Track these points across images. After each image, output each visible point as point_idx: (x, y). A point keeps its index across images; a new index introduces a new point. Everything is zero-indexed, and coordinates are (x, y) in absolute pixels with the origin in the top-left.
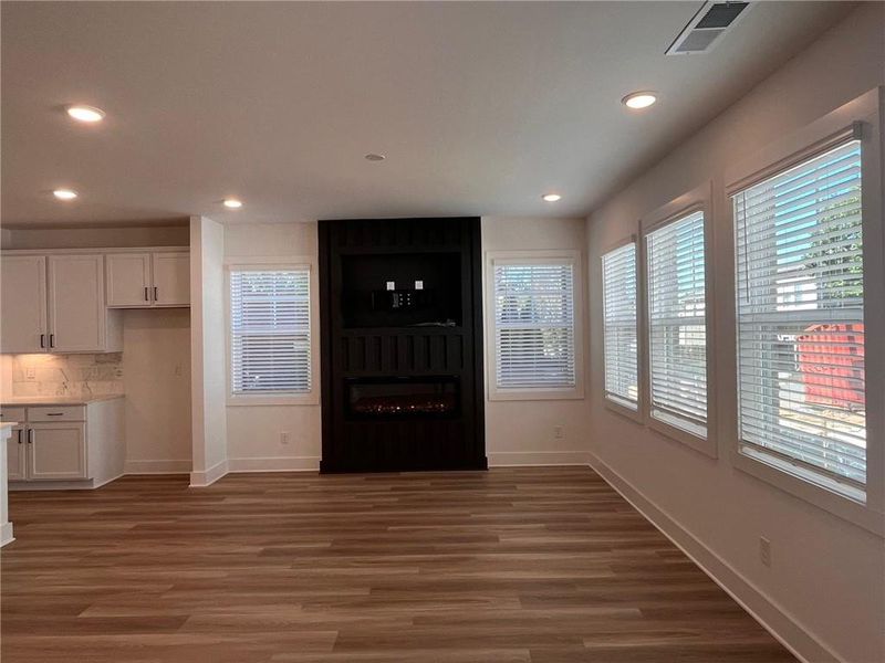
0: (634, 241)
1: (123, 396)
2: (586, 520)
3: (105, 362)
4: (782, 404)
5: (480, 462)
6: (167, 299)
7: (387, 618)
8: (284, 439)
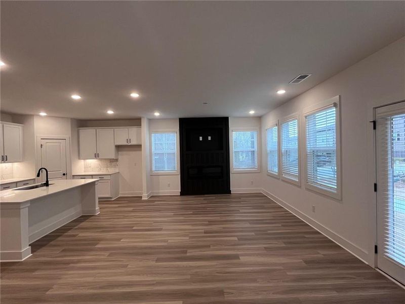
0: (277, 126)
1: (119, 173)
2: (264, 206)
3: (113, 161)
4: (318, 171)
5: (229, 192)
6: (134, 142)
7: (215, 227)
8: (169, 185)
